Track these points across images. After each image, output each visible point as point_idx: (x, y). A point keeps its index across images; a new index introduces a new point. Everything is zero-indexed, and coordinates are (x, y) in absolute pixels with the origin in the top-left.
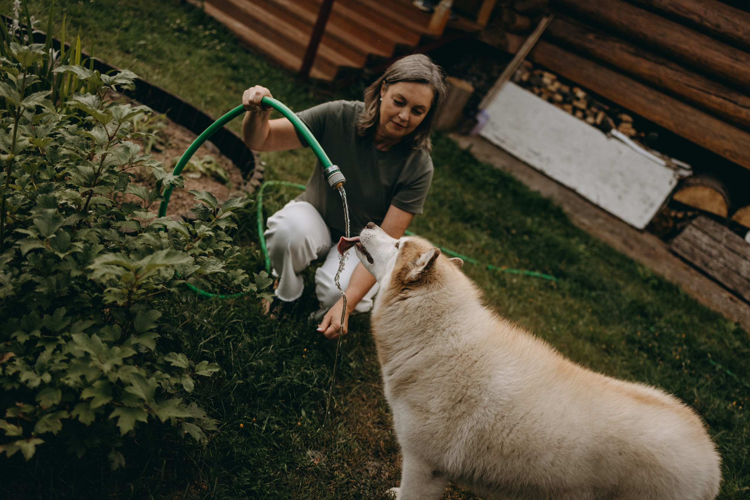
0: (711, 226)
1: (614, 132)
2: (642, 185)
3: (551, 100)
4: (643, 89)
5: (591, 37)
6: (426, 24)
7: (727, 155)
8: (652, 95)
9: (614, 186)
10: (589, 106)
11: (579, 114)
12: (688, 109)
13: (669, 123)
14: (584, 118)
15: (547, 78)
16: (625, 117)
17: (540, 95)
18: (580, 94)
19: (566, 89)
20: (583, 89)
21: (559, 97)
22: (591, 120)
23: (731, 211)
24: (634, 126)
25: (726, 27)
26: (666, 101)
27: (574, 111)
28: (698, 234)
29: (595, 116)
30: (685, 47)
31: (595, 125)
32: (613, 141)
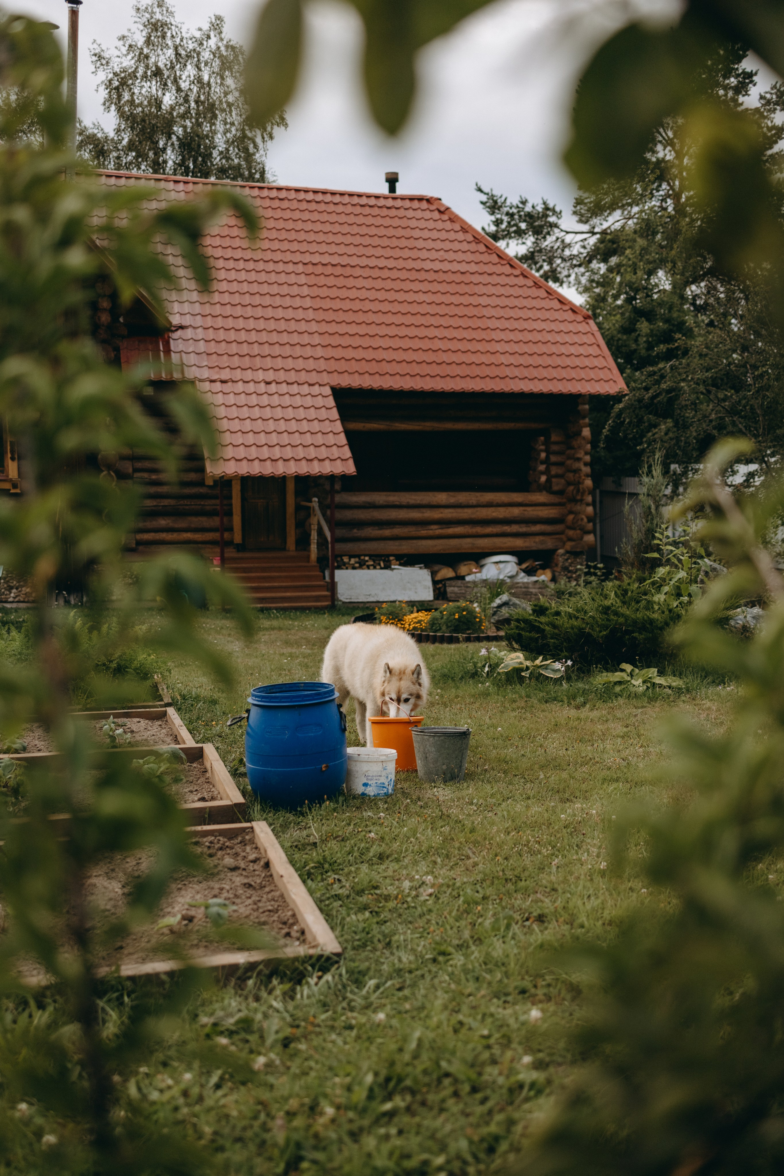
0: (453, 583)
1: (393, 567)
2: (420, 582)
3: (354, 568)
4: (391, 543)
5: (355, 531)
6: (308, 561)
7: (442, 552)
8: (397, 543)
9: (410, 589)
10: (374, 561)
11: (372, 567)
12: (415, 541)
13: (412, 551)
14: (375, 568)
15: (346, 559)
16: (391, 558)
17: (347, 568)
18: (367, 558)
19: (357, 560)
20: (365, 555)
21: (357, 565)
22: (378, 567)
23: (456, 572)
24: (397, 560)
25: (412, 502)
26: (404, 542)
27: (368, 567)
28: (452, 588)
29: (379, 565)
30: (401, 516)
31: (381, 568)
32: (395, 571)
